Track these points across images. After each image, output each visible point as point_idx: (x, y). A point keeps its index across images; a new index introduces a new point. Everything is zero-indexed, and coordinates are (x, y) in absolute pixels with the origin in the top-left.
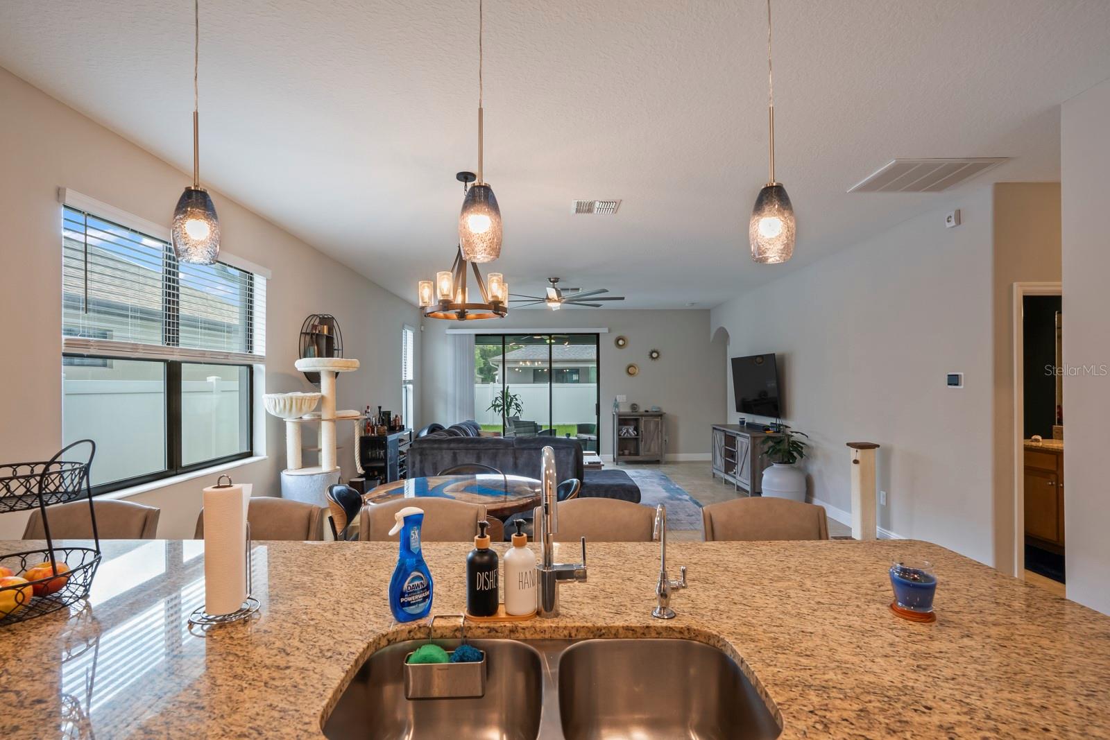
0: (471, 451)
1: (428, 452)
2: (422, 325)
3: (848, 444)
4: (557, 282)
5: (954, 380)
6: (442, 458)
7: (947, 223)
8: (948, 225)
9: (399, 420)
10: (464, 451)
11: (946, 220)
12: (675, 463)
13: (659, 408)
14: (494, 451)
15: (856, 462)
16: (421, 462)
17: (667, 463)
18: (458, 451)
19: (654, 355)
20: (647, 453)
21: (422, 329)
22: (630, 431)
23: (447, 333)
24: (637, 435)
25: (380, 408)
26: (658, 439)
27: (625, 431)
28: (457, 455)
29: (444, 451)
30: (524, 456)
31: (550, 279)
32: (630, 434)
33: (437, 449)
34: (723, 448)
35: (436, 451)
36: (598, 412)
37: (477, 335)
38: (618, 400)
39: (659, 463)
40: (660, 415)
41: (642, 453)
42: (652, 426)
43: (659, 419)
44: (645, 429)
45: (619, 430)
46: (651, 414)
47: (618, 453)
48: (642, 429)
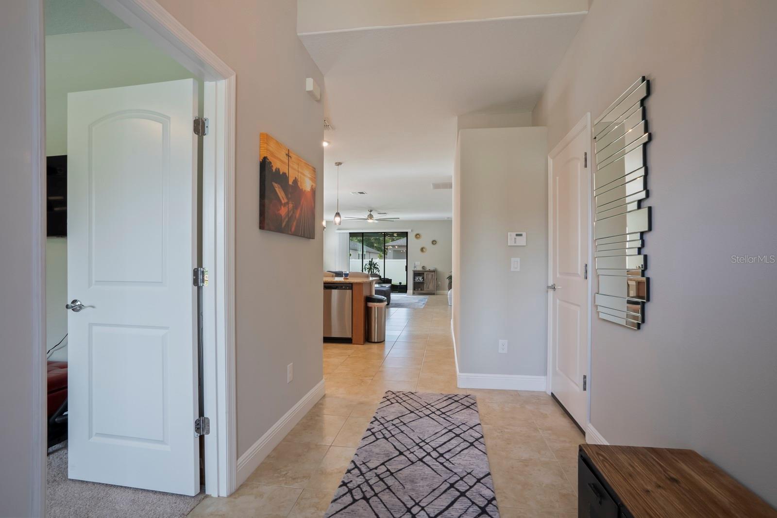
4: (371, 211)
12: (443, 294)
13: (435, 268)
17: (438, 294)
19: (434, 242)
20: (427, 290)
23: (336, 232)
24: (423, 281)
26: (433, 283)
31: (368, 210)
36: (407, 270)
37: (350, 233)
38: (416, 264)
39: (434, 294)
40: (434, 271)
41: (425, 289)
42: (430, 276)
43: (433, 273)
44: (427, 279)
45: (414, 278)
46: (430, 271)
47: (414, 289)
48: (425, 277)
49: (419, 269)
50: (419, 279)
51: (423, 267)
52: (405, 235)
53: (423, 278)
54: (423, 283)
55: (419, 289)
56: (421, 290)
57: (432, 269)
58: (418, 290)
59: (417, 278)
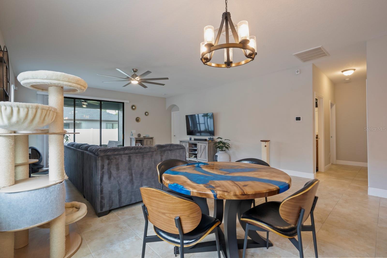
0: (139, 154)
1: (112, 157)
3: (261, 141)
4: (136, 71)
5: (298, 119)
6: (122, 160)
7: (296, 73)
8: (297, 73)
10: (135, 154)
11: (296, 72)
13: (150, 135)
14: (151, 153)
15: (265, 146)
16: (109, 164)
18: (131, 155)
19: (146, 114)
22: (139, 145)
28: (131, 158)
29: (123, 156)
30: (165, 154)
33: (117, 155)
34: (188, 149)
35: (117, 157)
49: (135, 136)
51: (139, 135)
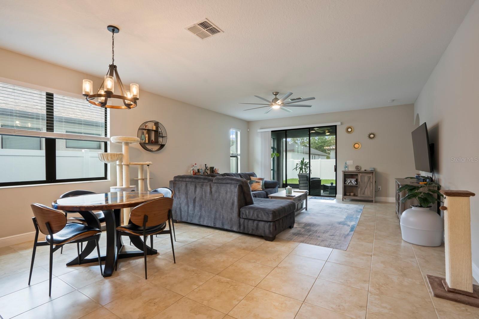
0: (193, 183)
1: (176, 182)
2: (248, 129)
4: (277, 94)
9: (217, 171)
10: (190, 183)
12: (386, 203)
13: (374, 168)
14: (202, 183)
17: (376, 202)
19: (371, 136)
20: (362, 195)
21: (248, 131)
22: (353, 181)
23: (258, 131)
24: (357, 184)
25: (206, 165)
26: (370, 186)
27: (349, 182)
28: (187, 185)
29: (182, 182)
31: (273, 93)
32: (352, 183)
35: (179, 182)
36: (336, 170)
37: (272, 131)
38: (348, 164)
39: (371, 201)
40: (371, 172)
41: (359, 195)
42: (366, 179)
43: (371, 175)
44: (361, 181)
45: (345, 181)
46: (366, 172)
47: (345, 194)
48: (359, 180)
49: (352, 169)
50: (351, 182)
51: (357, 167)
52: (333, 130)
53: (357, 181)
54: (356, 187)
55: (352, 194)
56: (354, 195)
57: (369, 169)
58: (350, 195)
59: (348, 181)
